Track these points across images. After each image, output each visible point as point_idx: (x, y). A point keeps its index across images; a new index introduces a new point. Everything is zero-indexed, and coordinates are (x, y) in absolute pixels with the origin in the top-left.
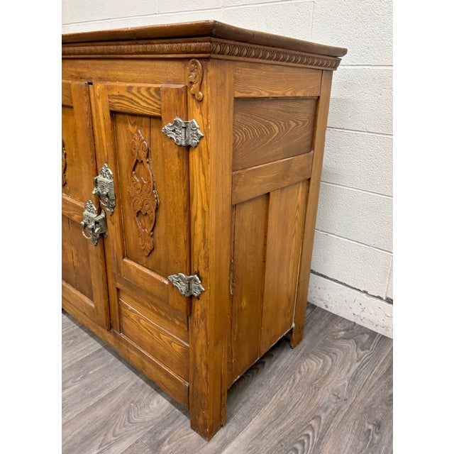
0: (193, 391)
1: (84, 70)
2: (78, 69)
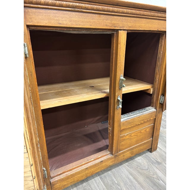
1: (118, 23)
2: (113, 22)
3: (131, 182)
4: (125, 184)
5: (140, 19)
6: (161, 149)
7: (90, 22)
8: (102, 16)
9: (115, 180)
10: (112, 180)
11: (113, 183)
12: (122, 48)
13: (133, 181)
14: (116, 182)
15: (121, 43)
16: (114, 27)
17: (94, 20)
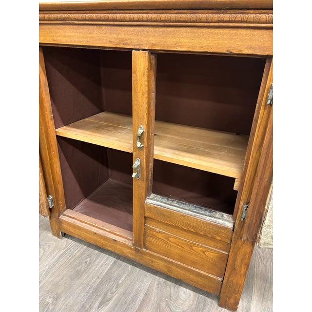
0: (227, 283)
1: (129, 37)
2: (122, 36)
3: (133, 300)
4: (124, 294)
5: (177, 29)
7: (87, 38)
8: (103, 27)
9: (123, 278)
12: (139, 81)
13: (137, 302)
14: (120, 282)
15: (137, 72)
16: (124, 44)
17: (92, 35)
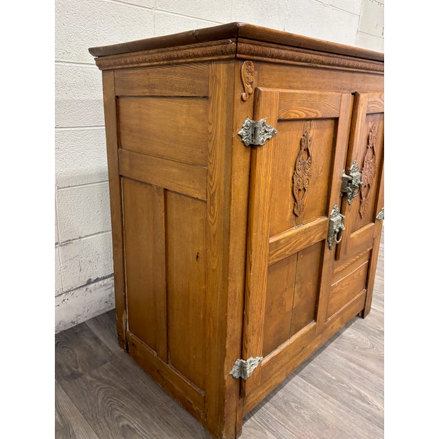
1: (347, 83)
4: (350, 378)
6: (376, 311)
9: (329, 375)
10: (325, 377)
11: (330, 380)
13: (360, 370)
14: (334, 378)
16: (343, 89)
